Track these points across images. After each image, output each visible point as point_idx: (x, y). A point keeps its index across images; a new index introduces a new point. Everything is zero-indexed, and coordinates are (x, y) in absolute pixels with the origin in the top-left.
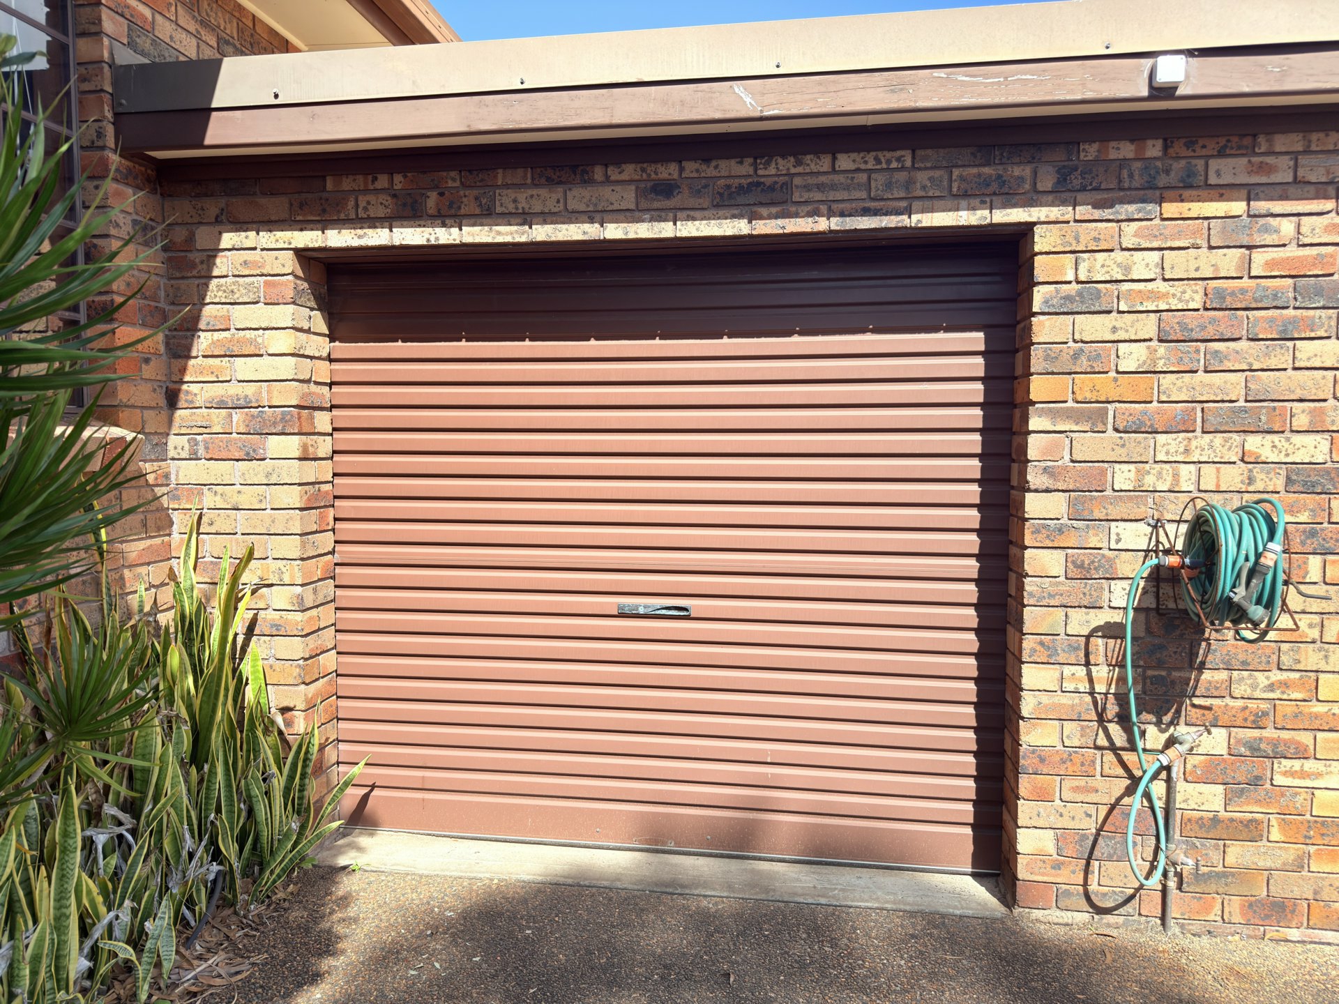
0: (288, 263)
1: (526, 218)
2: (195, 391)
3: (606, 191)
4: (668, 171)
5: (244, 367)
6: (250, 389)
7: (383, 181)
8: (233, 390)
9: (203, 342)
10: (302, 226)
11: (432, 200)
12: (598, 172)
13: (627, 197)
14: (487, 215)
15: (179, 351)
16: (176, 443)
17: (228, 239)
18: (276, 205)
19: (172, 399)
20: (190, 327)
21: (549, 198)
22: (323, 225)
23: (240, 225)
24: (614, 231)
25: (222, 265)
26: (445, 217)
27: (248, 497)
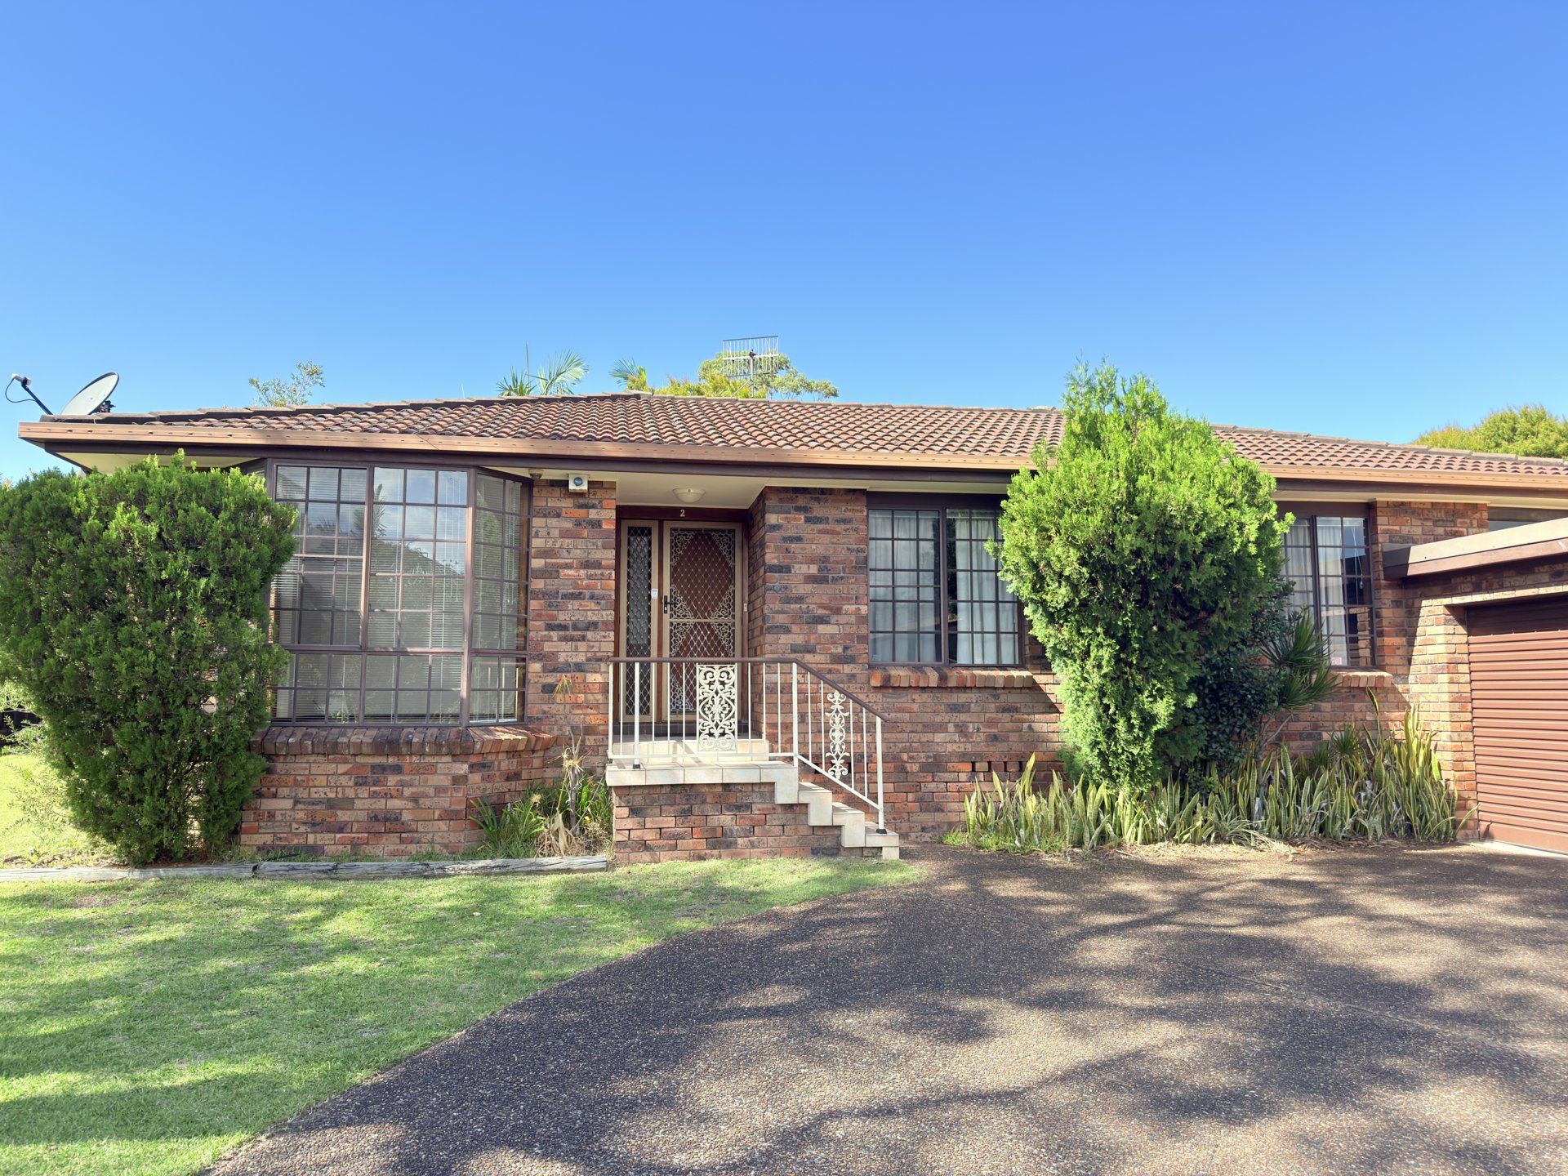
0: (1442, 610)
1: (1514, 588)
2: (1416, 658)
3: (1539, 576)
4: (1559, 567)
5: (1430, 649)
6: (1432, 657)
7: (1469, 579)
8: (1427, 657)
9: (1418, 640)
10: (1445, 596)
11: (1484, 585)
12: (1536, 570)
13: (1546, 578)
14: (1501, 588)
15: (1411, 644)
16: (1411, 678)
17: (1424, 603)
18: (1437, 589)
19: (1409, 662)
20: (1414, 636)
21: (1520, 580)
22: (1452, 595)
23: (1427, 598)
24: (1543, 591)
25: (1423, 612)
26: (1489, 590)
27: (1433, 698)
